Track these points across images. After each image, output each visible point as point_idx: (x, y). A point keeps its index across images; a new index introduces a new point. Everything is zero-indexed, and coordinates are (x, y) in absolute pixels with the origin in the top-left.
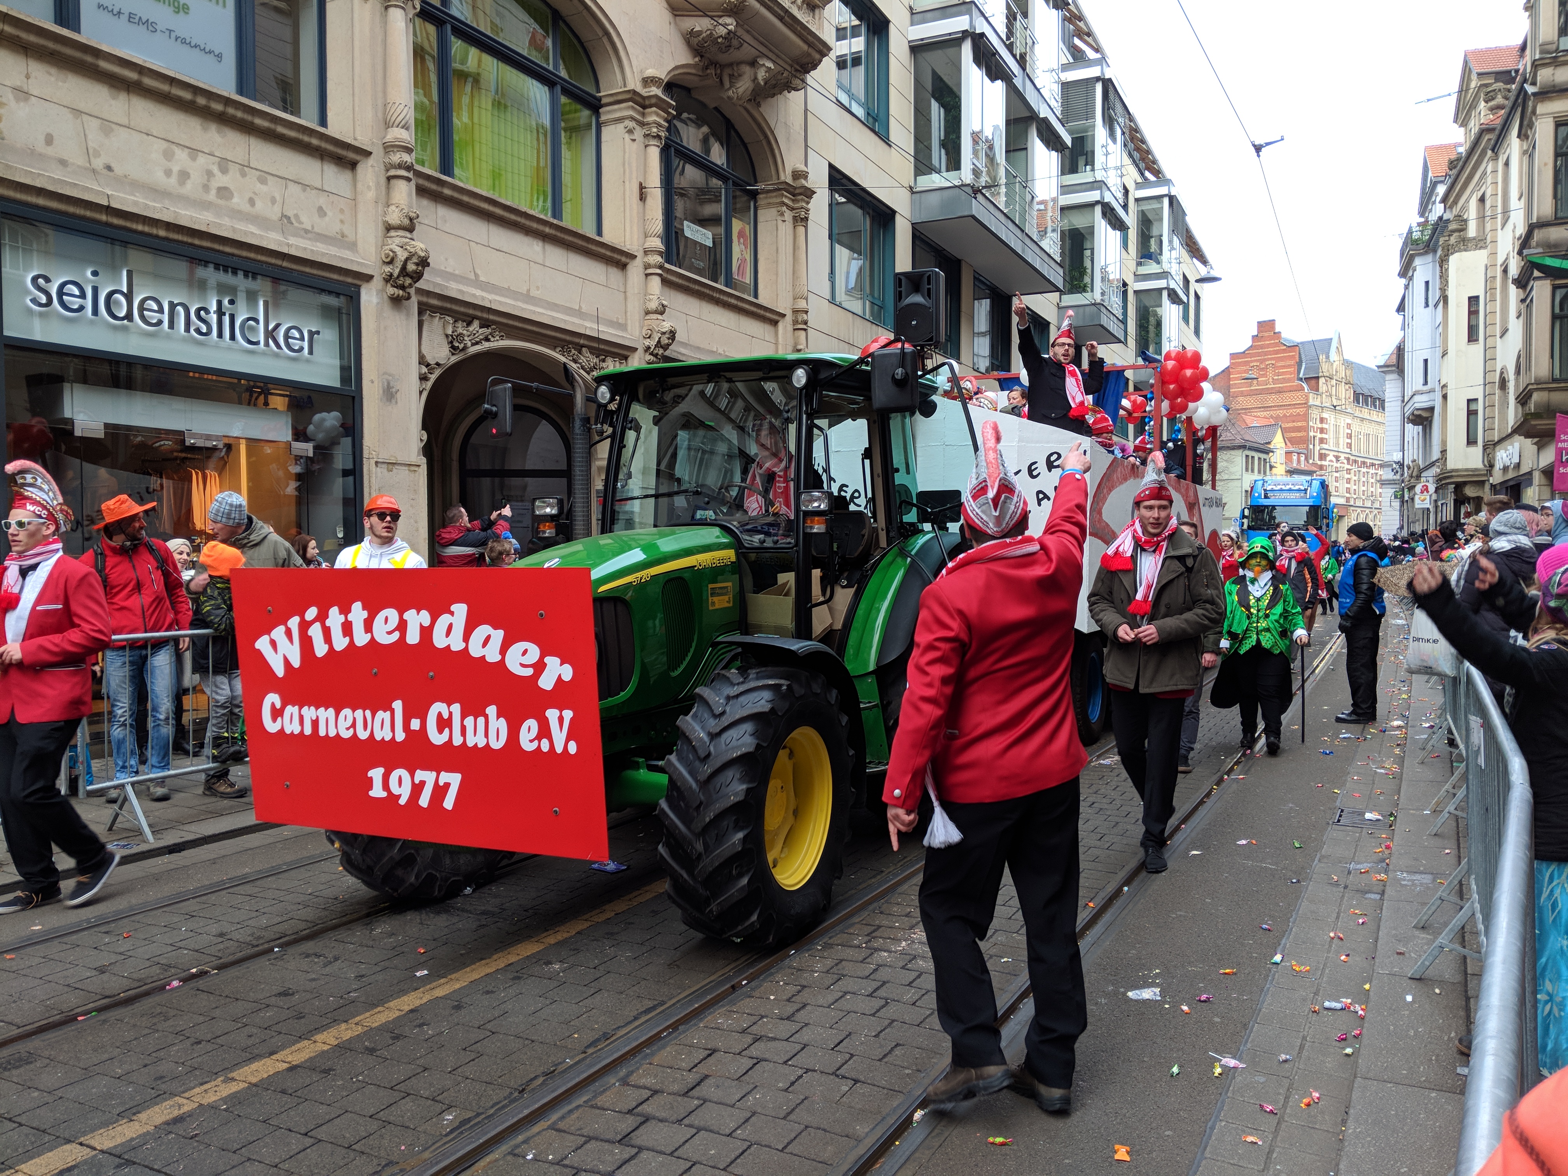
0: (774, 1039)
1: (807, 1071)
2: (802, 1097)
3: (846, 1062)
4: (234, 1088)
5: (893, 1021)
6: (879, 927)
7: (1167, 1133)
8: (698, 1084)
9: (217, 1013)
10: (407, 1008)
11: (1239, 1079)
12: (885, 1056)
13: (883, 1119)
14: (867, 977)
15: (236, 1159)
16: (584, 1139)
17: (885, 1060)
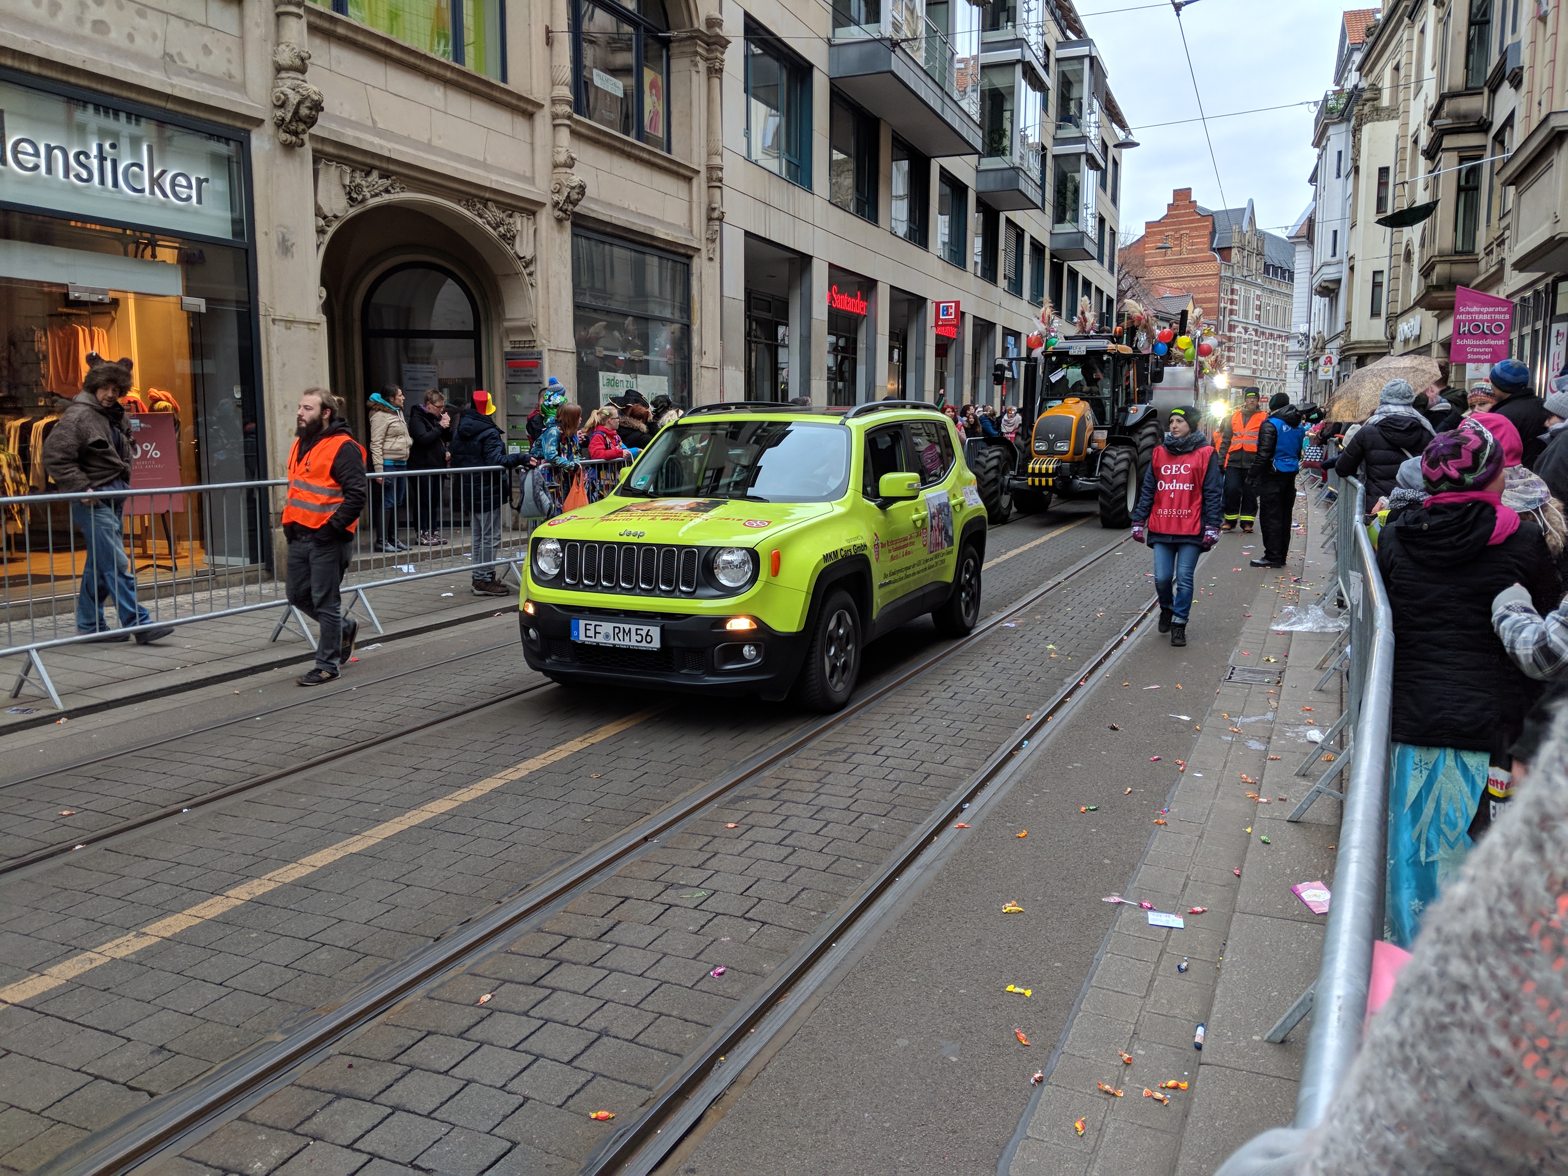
0: (685, 886)
1: (717, 914)
2: (712, 939)
3: (754, 906)
4: (146, 942)
5: (800, 867)
6: (789, 780)
7: (1057, 964)
8: (610, 930)
9: (126, 871)
10: (320, 864)
11: (1125, 915)
12: (792, 899)
13: (789, 957)
14: (775, 827)
15: (150, 1008)
16: (498, 982)
17: (793, 903)
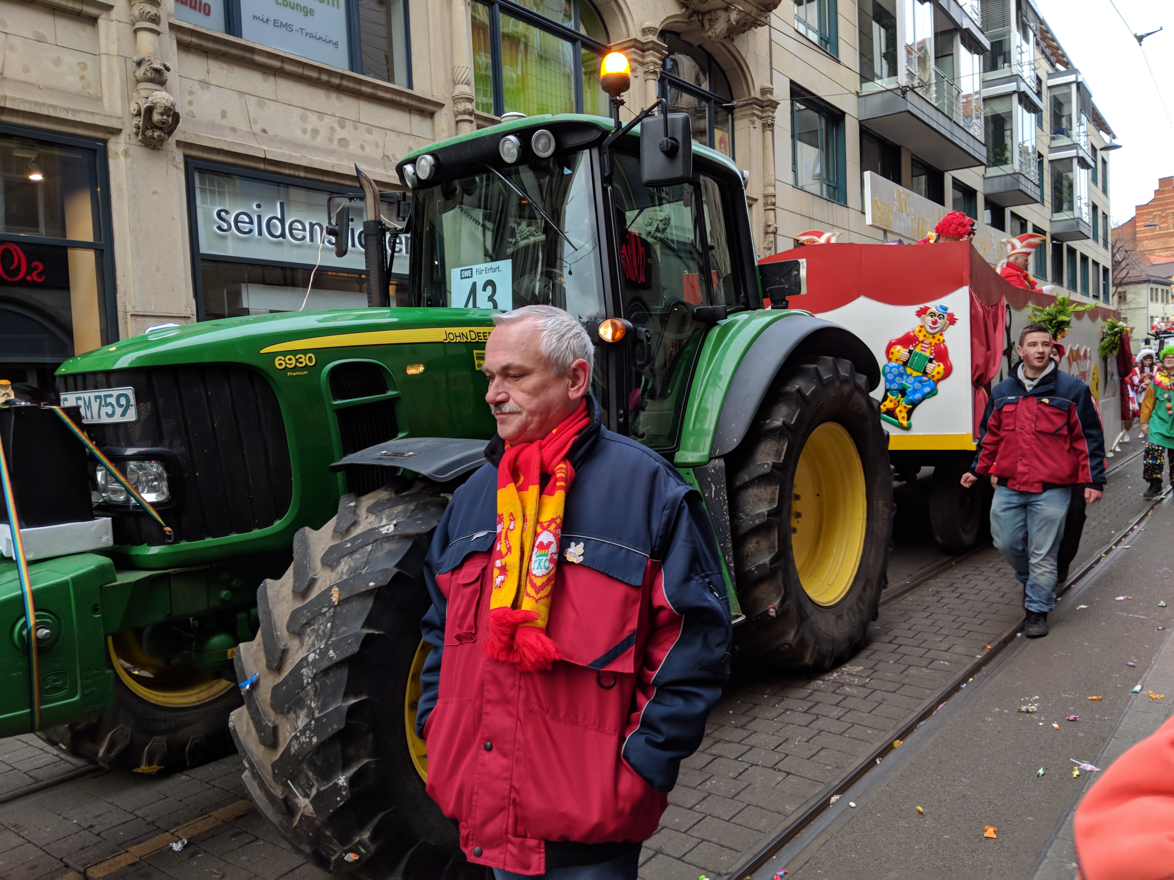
0: (729, 742)
1: (752, 765)
2: (747, 784)
3: (783, 759)
5: (821, 731)
12: (813, 756)
13: (807, 801)
14: (804, 699)
17: (813, 759)
